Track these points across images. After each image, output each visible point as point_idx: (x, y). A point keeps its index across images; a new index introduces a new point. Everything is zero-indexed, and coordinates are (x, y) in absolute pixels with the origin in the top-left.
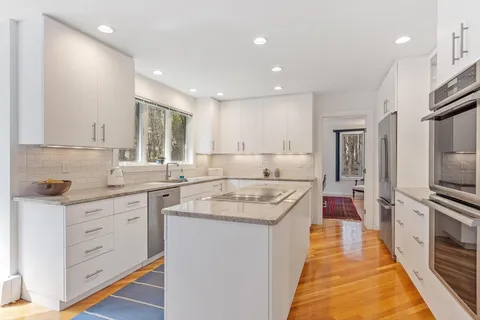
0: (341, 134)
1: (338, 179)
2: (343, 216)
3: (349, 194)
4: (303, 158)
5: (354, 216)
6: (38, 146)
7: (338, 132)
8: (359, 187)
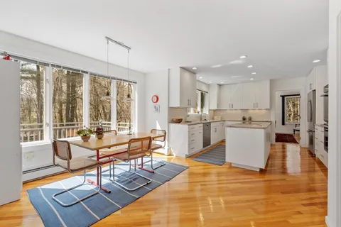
0: (285, 98)
1: (283, 124)
2: (287, 142)
3: (291, 132)
4: (264, 112)
5: (294, 141)
6: (178, 108)
7: (283, 97)
8: (297, 128)
